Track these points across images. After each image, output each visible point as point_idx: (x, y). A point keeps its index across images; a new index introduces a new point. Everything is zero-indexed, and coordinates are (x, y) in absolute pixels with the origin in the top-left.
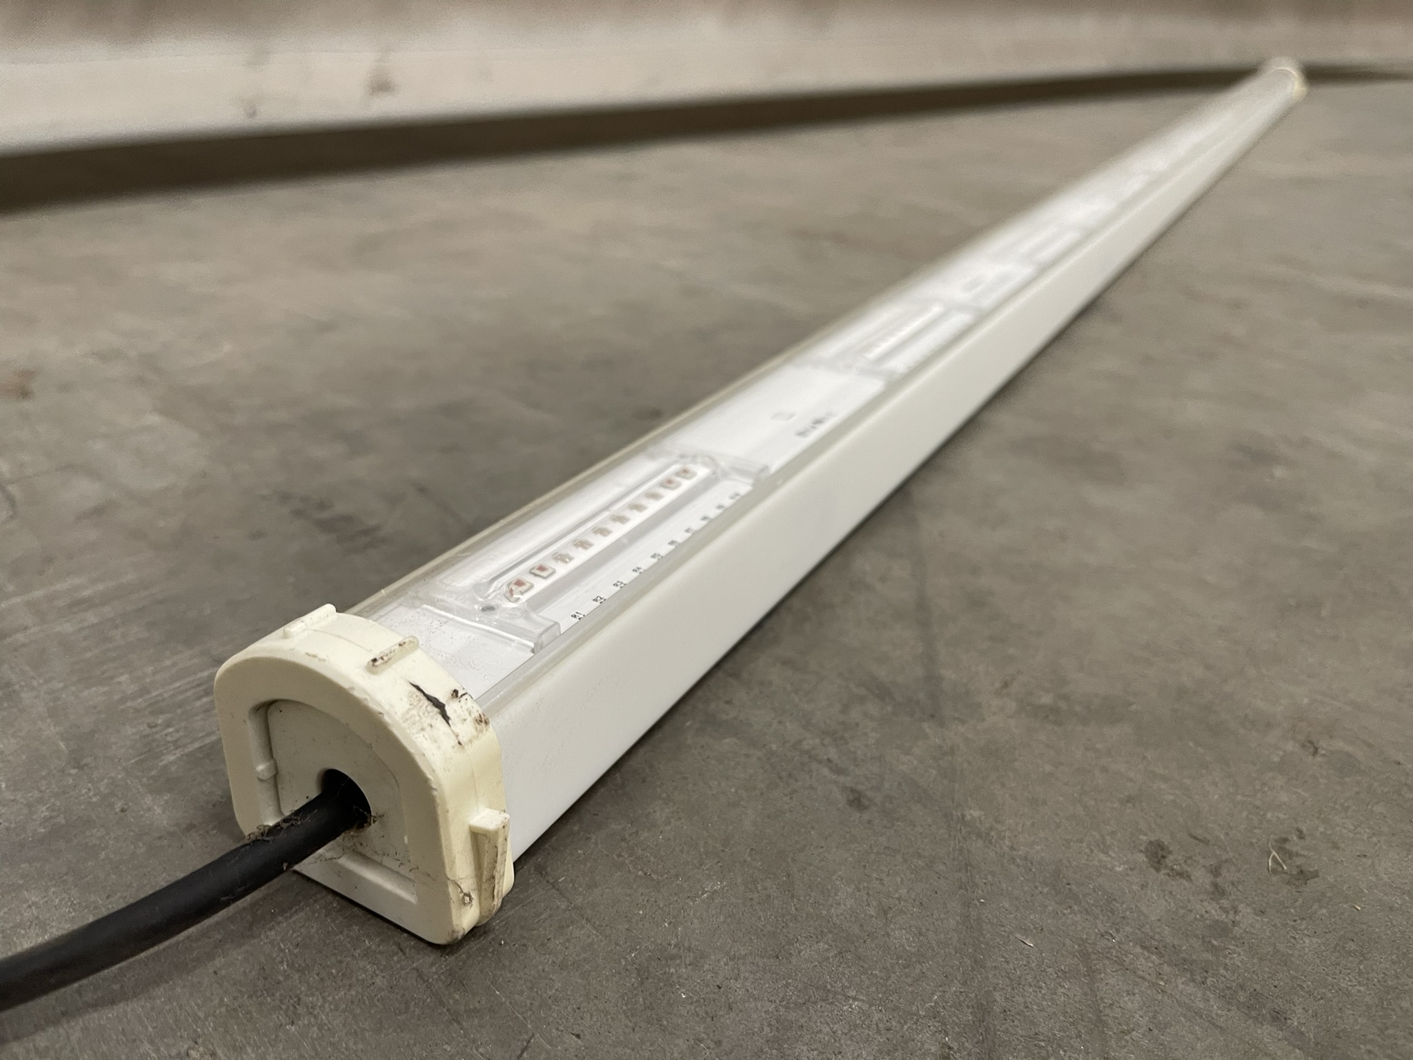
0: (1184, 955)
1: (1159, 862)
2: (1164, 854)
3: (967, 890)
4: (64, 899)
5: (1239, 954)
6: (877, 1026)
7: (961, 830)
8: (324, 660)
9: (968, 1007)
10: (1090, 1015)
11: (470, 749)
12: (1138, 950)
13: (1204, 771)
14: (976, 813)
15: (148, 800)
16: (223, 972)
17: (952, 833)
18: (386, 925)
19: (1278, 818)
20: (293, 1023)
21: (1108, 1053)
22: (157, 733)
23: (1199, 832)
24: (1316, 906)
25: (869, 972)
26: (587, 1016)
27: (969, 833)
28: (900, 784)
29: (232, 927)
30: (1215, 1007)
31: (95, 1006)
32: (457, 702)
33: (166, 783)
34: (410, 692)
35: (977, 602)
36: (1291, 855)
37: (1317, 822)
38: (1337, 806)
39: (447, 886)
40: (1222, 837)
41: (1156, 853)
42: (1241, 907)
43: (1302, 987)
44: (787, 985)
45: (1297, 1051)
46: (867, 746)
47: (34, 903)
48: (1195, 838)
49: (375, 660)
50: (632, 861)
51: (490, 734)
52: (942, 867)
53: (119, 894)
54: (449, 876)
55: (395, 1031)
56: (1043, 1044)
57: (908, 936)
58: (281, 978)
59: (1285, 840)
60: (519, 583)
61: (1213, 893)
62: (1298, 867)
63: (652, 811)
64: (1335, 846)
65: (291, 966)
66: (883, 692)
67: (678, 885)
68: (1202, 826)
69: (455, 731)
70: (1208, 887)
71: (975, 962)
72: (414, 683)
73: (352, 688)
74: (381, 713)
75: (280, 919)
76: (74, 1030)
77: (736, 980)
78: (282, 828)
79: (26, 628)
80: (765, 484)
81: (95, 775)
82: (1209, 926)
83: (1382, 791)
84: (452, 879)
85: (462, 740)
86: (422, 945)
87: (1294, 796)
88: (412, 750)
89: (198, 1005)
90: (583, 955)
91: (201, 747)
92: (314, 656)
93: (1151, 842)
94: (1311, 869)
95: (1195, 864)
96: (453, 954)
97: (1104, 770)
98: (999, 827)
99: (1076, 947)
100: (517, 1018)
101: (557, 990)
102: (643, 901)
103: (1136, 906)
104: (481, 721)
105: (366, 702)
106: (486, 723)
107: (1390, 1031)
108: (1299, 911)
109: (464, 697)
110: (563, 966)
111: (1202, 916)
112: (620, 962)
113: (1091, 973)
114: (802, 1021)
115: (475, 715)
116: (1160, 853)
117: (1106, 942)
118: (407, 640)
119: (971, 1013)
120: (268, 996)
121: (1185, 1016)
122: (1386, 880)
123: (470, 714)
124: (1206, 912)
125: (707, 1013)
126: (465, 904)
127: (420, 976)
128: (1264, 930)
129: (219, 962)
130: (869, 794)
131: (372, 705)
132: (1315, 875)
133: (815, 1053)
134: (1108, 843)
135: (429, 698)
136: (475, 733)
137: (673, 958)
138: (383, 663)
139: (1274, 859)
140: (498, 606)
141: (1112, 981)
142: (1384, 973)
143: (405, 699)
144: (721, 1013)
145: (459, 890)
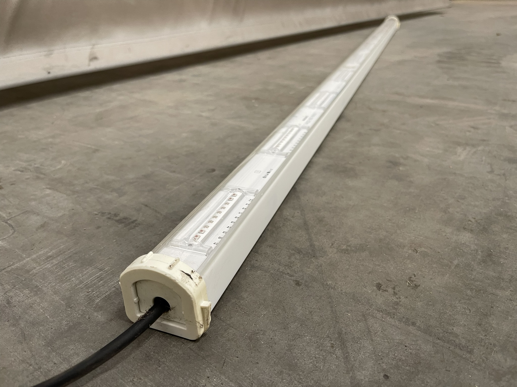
0: (388, 311)
1: (379, 288)
2: (381, 286)
3: (331, 303)
4: (81, 346)
5: (402, 309)
6: (314, 342)
7: (327, 287)
8: (156, 268)
9: (336, 333)
10: (367, 330)
11: (199, 286)
12: (377, 312)
13: (389, 262)
14: (330, 282)
15: (95, 314)
16: (136, 357)
17: (325, 289)
18: (177, 337)
19: (409, 272)
20: (160, 367)
21: (372, 339)
22: (91, 294)
23: (389, 279)
24: (420, 294)
25: (310, 329)
26: (238, 352)
27: (329, 288)
28: (308, 277)
29: (134, 345)
30: (397, 323)
31: (102, 373)
32: (193, 274)
33: (99, 308)
34: (181, 273)
35: (320, 220)
36: (413, 281)
37: (419, 271)
38: (424, 266)
39: (196, 323)
40: (395, 279)
41: (379, 286)
42: (401, 297)
43: (419, 315)
44: (289, 336)
45: (419, 332)
46: (298, 268)
47: (72, 349)
48: (388, 280)
49: (170, 266)
50: (240, 310)
51: (203, 281)
52: (324, 298)
53: (97, 342)
54: (197, 321)
55: (188, 364)
56: (356, 339)
57: (318, 318)
58: (152, 356)
59: (411, 277)
60: (196, 236)
61: (394, 294)
62: (415, 284)
63: (242, 295)
64: (424, 277)
65: (154, 352)
66: (299, 251)
67: (254, 314)
68: (389, 277)
69: (195, 282)
70: (392, 293)
71: (336, 322)
72: (182, 271)
73: (166, 274)
74: (175, 280)
75: (146, 341)
76: (98, 380)
77: (275, 336)
78: (147, 315)
79: (35, 268)
80: (258, 195)
81: (77, 309)
82: (394, 303)
83: (435, 261)
84: (198, 321)
85: (197, 284)
86: (189, 341)
87: (412, 265)
88: (185, 288)
89: (131, 367)
90: (233, 337)
91: (106, 296)
92: (153, 267)
93: (377, 283)
94: (418, 284)
95: (389, 287)
96: (198, 342)
97: (363, 265)
98: (337, 285)
99: (361, 314)
100: (220, 355)
101: (229, 347)
102: (246, 320)
103: (375, 301)
104: (200, 278)
105: (170, 278)
106: (202, 278)
107: (442, 324)
108: (416, 296)
109: (195, 272)
110: (229, 340)
111: (392, 301)
112: (244, 337)
113: (366, 320)
114: (295, 344)
115: (199, 276)
116: (380, 286)
117: (368, 311)
118: (177, 259)
119: (337, 335)
120: (150, 361)
121: (390, 327)
122: (438, 285)
123: (197, 276)
124: (393, 299)
125: (270, 346)
126: (201, 328)
127: (191, 349)
128: (408, 302)
129: (133, 355)
130: (301, 281)
131: (172, 278)
132: (419, 286)
133: (300, 351)
134: (366, 285)
135: (186, 274)
136: (199, 281)
137: (257, 333)
138: (173, 266)
139: (409, 283)
140: (193, 244)
141: (371, 321)
142: (439, 309)
143: (180, 275)
144: (274, 345)
145: (200, 324)
